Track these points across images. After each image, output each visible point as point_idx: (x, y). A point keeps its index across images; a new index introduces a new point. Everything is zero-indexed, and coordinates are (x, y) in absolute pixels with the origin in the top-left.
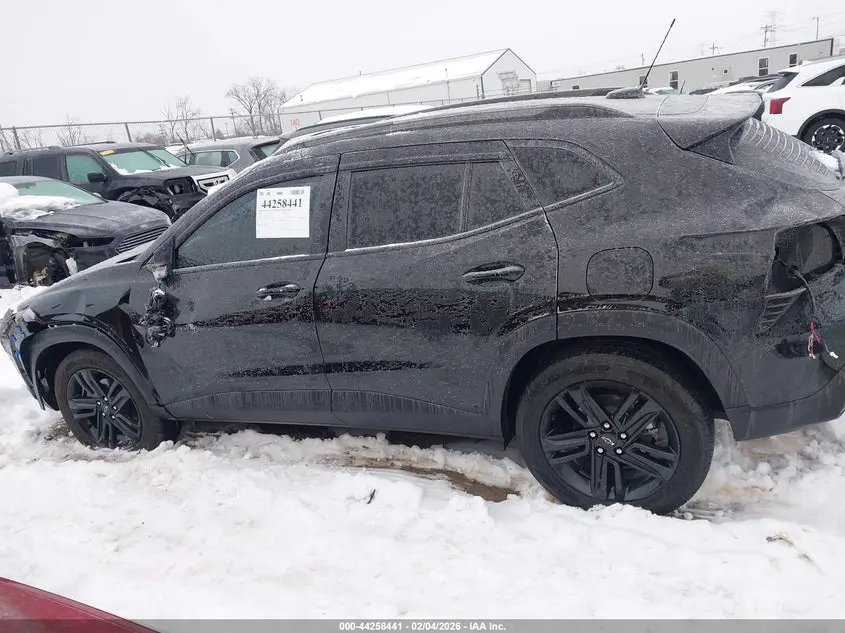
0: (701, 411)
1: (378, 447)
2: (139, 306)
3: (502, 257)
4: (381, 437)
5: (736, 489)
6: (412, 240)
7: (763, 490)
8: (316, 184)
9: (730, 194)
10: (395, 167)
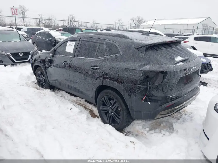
0: (125, 108)
1: (83, 101)
2: (47, 60)
3: (98, 64)
4: (84, 100)
5: (139, 132)
6: (87, 58)
7: (144, 134)
8: (76, 42)
9: (140, 61)
10: (88, 41)
